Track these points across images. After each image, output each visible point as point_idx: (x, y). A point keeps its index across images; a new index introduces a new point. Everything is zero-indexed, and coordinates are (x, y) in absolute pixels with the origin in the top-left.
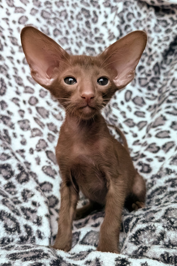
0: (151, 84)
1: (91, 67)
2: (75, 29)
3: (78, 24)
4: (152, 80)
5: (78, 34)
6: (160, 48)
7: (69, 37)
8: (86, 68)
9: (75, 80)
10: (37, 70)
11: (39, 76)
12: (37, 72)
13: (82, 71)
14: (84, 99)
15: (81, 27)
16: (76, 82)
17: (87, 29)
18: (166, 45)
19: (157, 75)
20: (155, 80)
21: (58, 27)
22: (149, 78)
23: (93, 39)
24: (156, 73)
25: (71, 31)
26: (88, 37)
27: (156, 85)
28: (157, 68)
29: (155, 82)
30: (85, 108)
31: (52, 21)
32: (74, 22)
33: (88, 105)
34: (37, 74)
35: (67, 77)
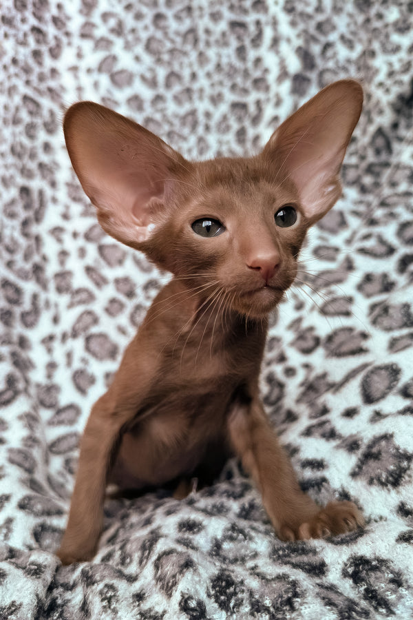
0: (368, 180)
1: (252, 187)
2: (210, 67)
3: (219, 56)
4: (370, 170)
5: (216, 77)
6: (387, 91)
7: (196, 86)
8: (243, 191)
9: (218, 224)
10: (111, 209)
11: (118, 222)
12: (112, 214)
13: (237, 201)
14: (258, 273)
15: (225, 61)
16: (224, 228)
17: (238, 64)
18: (400, 83)
19: (384, 157)
20: (377, 169)
21: (176, 67)
22: (364, 165)
23: (249, 84)
24: (378, 152)
25: (201, 74)
26: (239, 80)
27: (379, 180)
28: (380, 142)
29: (377, 175)
30: (259, 294)
31: (166, 57)
32: (212, 53)
33: (267, 285)
34: (112, 220)
35: (197, 219)
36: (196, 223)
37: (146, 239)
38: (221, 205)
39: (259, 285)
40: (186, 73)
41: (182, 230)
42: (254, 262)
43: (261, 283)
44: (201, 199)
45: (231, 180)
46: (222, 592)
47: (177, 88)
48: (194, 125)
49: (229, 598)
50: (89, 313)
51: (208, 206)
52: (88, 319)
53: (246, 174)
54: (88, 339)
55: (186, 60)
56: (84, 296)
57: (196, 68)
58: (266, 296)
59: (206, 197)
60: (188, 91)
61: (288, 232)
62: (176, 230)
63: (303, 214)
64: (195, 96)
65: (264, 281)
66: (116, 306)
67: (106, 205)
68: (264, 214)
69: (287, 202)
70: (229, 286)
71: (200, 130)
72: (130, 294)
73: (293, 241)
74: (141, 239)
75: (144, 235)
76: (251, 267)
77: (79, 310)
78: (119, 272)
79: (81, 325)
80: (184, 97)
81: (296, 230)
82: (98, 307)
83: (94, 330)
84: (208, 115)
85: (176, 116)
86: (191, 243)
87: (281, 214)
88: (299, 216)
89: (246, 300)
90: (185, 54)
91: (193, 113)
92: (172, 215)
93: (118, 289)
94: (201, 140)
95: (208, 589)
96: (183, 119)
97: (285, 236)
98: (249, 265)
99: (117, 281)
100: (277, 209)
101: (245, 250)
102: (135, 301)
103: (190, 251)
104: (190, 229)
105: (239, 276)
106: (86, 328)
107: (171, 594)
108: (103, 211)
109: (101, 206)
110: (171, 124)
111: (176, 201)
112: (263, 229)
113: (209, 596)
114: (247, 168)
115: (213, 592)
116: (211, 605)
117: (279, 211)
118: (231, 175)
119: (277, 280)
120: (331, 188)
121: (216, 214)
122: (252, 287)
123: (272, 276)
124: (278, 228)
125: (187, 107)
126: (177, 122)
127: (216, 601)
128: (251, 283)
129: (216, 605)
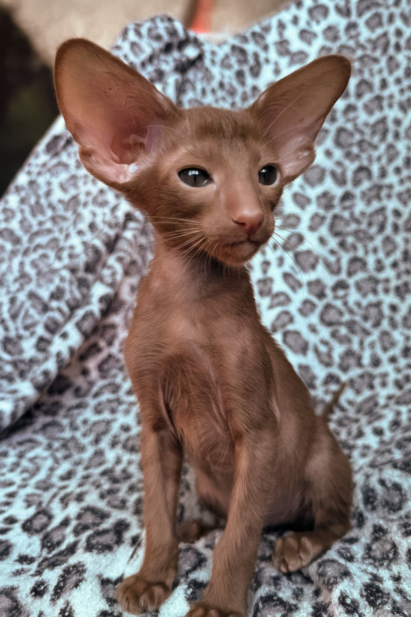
36: (183, 172)
37: (128, 180)
38: (210, 158)
39: (242, 239)
40: (377, 81)
41: (167, 178)
42: (240, 218)
43: (244, 237)
44: (190, 147)
45: (221, 134)
46: (372, 594)
47: (368, 97)
48: (385, 134)
49: (377, 598)
50: (287, 313)
51: (197, 157)
52: (285, 318)
53: (235, 130)
54: (285, 334)
55: (376, 67)
56: (282, 298)
57: (385, 74)
58: (247, 248)
59: (195, 147)
60: (379, 98)
61: (269, 189)
62: (162, 176)
63: (282, 174)
64: (385, 103)
65: (247, 236)
66: (308, 306)
67: (88, 142)
68: (250, 171)
69: (271, 162)
70: (213, 236)
71: (390, 138)
72: (321, 295)
73: (272, 199)
74: (122, 180)
75: (125, 176)
76: (236, 222)
77: (278, 310)
78: (312, 276)
79: (280, 323)
80: (374, 106)
81: (275, 189)
82: (293, 308)
83: (290, 327)
84: (398, 122)
85: (366, 124)
86: (177, 192)
87: (264, 171)
88: (278, 175)
89: (227, 250)
90: (376, 60)
91: (383, 120)
92: (158, 159)
93: (310, 292)
94: (391, 147)
95: (361, 590)
96: (374, 128)
97: (266, 193)
98: (235, 219)
99: (310, 284)
100: (261, 167)
101: (232, 205)
102: (325, 301)
103: (176, 199)
104: (177, 177)
105: (225, 229)
106: (284, 325)
107: (332, 589)
108: (85, 149)
109: (84, 144)
110: (362, 133)
111: (164, 147)
112: (249, 186)
113: (362, 596)
114: (236, 123)
115: (365, 594)
116: (363, 603)
117: (262, 169)
118: (221, 129)
119: (258, 236)
120: (306, 154)
121: (204, 165)
122: (235, 240)
123: (255, 232)
124: (261, 185)
125: (377, 115)
126: (368, 131)
127: (367, 600)
128: (235, 236)
129: (366, 603)
